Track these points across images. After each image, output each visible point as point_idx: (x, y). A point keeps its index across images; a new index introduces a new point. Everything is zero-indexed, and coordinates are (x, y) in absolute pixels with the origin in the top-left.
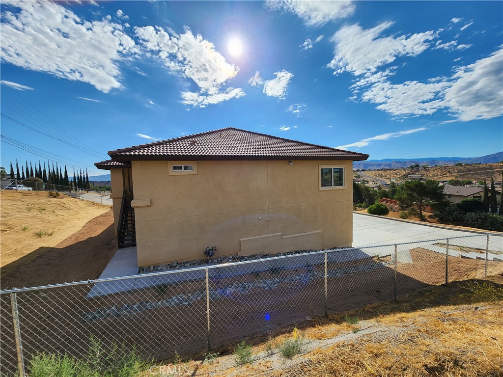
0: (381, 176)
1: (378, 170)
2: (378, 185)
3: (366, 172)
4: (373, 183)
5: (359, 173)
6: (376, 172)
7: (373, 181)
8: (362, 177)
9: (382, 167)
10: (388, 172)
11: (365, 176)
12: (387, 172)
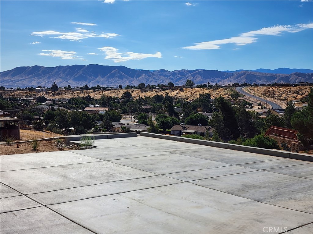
0: (272, 95)
1: (268, 85)
2: (267, 110)
3: (248, 88)
4: (260, 107)
5: (237, 89)
6: (265, 88)
7: (260, 104)
8: (243, 96)
9: (275, 81)
10: (285, 88)
11: (247, 94)
12: (282, 89)
